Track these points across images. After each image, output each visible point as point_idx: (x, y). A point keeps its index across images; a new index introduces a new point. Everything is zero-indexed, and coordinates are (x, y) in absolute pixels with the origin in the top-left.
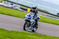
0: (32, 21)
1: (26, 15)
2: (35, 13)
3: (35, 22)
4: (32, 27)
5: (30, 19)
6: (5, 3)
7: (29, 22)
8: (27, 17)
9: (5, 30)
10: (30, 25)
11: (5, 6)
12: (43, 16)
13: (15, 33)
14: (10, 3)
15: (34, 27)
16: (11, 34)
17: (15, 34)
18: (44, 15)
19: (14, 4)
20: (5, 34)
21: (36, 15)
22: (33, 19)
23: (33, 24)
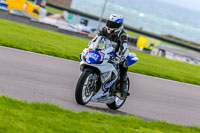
0: (107, 69)
1: (85, 50)
2: (119, 43)
3: (116, 73)
4: (108, 93)
5: (99, 62)
6: (63, 17)
7: (96, 76)
8: (87, 57)
9: (60, 111)
10: (99, 83)
11: (61, 27)
12: (191, 62)
13: (93, 121)
14: (79, 18)
15: (113, 93)
16: (82, 123)
17: (94, 125)
18: (192, 59)
19: (90, 21)
20: (59, 123)
21: (122, 48)
22: (110, 62)
23: (109, 82)
